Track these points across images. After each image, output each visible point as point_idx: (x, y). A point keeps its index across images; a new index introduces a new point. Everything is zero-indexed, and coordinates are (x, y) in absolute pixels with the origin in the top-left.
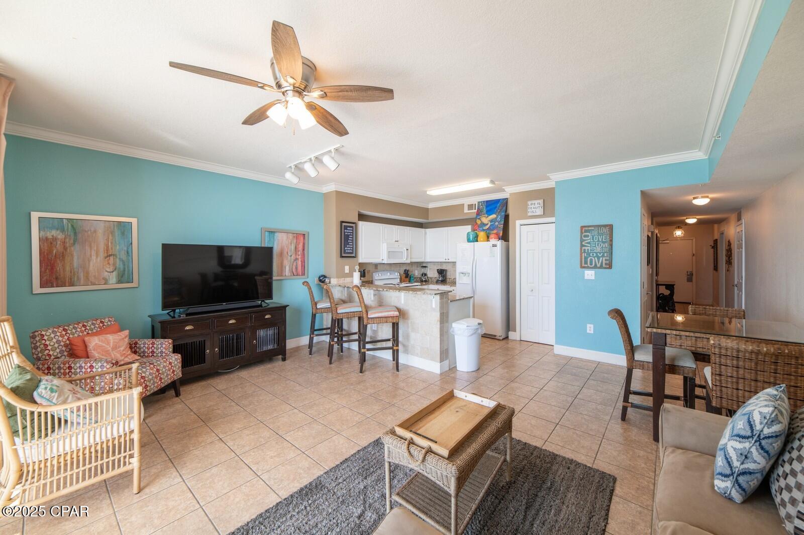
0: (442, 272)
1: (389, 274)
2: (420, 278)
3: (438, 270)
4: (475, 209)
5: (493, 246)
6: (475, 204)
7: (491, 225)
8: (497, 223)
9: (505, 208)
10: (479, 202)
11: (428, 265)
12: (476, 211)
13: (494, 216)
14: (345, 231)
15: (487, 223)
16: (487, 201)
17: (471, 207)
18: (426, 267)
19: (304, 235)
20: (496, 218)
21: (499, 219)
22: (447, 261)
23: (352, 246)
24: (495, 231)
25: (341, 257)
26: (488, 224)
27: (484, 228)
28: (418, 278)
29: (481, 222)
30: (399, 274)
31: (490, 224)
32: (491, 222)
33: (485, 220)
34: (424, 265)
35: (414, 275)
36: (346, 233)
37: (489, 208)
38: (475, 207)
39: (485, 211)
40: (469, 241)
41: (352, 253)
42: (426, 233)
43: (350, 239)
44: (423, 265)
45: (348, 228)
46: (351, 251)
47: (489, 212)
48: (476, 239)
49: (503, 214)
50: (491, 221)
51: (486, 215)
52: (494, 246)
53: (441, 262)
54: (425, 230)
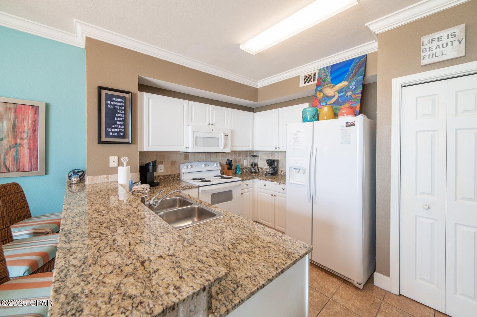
0: (272, 163)
1: (203, 165)
2: (250, 168)
3: (267, 160)
4: (314, 80)
5: (347, 126)
6: (315, 74)
7: (339, 97)
8: (349, 93)
9: (362, 69)
10: (320, 70)
11: (259, 154)
12: (316, 82)
13: (344, 84)
14: (108, 102)
15: (333, 94)
16: (332, 66)
17: (308, 79)
18: (256, 156)
19: (35, 108)
20: (348, 86)
21: (353, 86)
22: (277, 150)
23: (123, 127)
24: (347, 105)
25: (100, 142)
26: (334, 97)
27: (328, 103)
28: (246, 168)
29: (324, 94)
30: (219, 165)
31: (337, 96)
32: (339, 93)
33: (329, 91)
34: (255, 154)
35: (242, 165)
36: (109, 106)
37: (334, 75)
38: (315, 77)
39: (329, 79)
40: (305, 120)
41: (123, 137)
42: (254, 118)
43: (118, 115)
44: (253, 155)
45: (114, 99)
46: (122, 134)
47: (336, 80)
48: (316, 117)
49: (360, 78)
50: (340, 91)
51: (332, 84)
52: (349, 125)
53: (272, 151)
54: (253, 115)
